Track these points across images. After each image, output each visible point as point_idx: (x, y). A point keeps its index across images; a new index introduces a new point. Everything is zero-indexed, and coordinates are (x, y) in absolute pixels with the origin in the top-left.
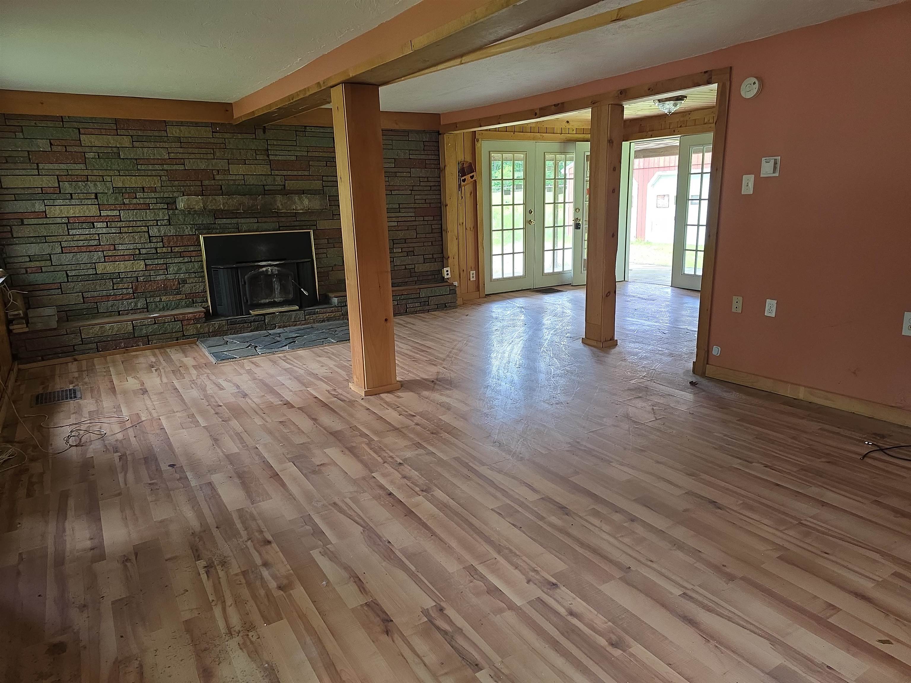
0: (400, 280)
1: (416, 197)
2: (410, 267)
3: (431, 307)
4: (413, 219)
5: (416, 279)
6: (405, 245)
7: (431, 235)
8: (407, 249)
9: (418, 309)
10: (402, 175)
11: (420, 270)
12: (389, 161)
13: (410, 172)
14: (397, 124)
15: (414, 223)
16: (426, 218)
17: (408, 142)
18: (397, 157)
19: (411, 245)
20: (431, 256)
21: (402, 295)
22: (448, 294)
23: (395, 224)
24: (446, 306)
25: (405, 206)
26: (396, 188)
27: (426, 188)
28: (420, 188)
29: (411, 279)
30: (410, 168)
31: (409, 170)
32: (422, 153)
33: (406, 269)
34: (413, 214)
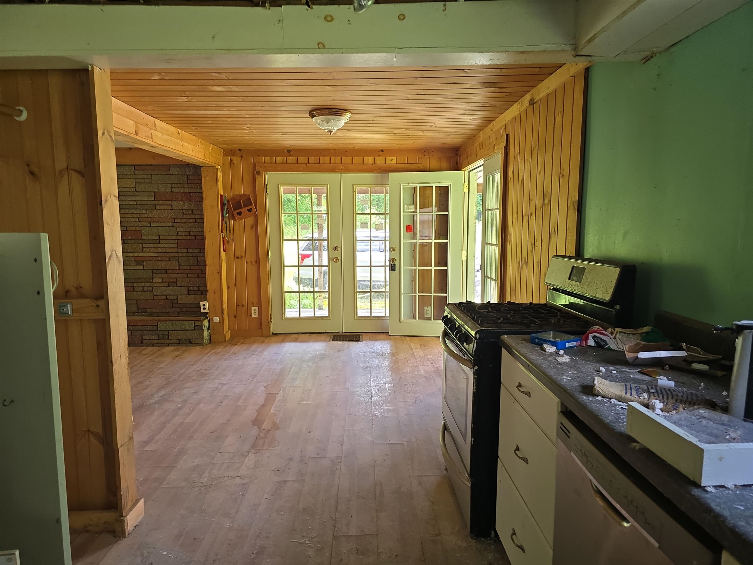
0: (160, 310)
1: (178, 229)
2: (172, 297)
3: (172, 341)
4: (175, 250)
5: (178, 310)
6: (166, 276)
7: (197, 267)
8: (168, 280)
9: (156, 342)
10: (162, 207)
11: (184, 301)
12: (149, 194)
13: (172, 205)
14: (154, 159)
15: (176, 255)
16: (190, 250)
17: (169, 176)
18: (157, 191)
19: (173, 276)
20: (196, 288)
21: (137, 325)
22: (192, 330)
23: (155, 254)
24: (190, 342)
25: (165, 237)
26: (155, 220)
27: (189, 221)
28: (183, 220)
29: (172, 310)
30: (172, 201)
31: (170, 203)
32: (186, 186)
33: (167, 299)
34: (175, 246)
